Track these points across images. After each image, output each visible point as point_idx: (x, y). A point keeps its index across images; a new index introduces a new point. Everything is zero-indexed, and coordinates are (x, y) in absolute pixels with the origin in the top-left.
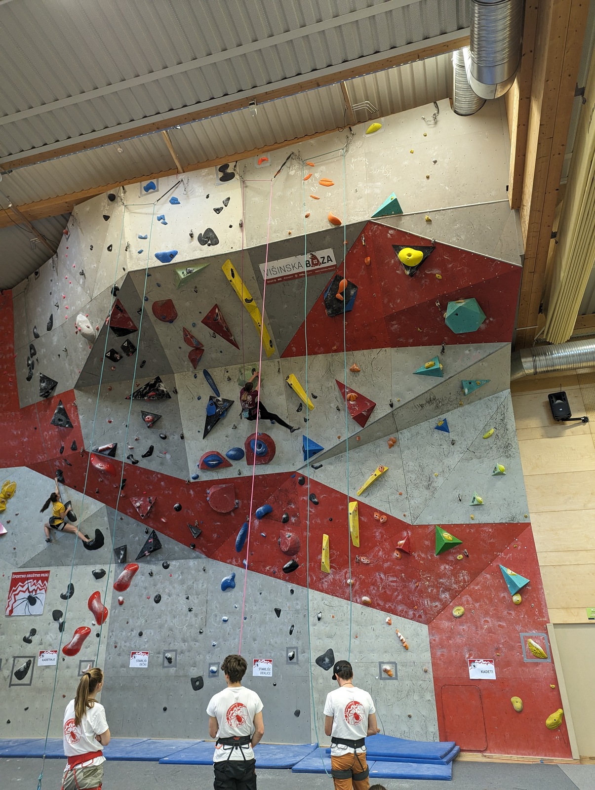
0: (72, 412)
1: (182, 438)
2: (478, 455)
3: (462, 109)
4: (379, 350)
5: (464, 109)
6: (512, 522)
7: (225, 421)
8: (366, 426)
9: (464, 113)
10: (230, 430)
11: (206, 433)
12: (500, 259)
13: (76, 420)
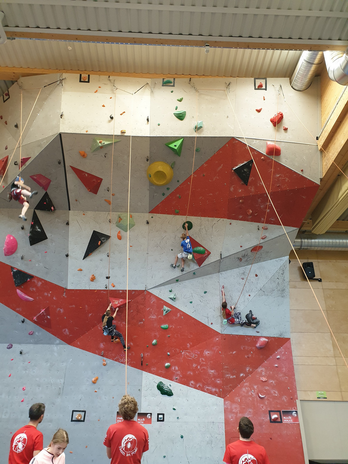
1: (67, 256)
2: (266, 293)
3: (297, 86)
4: (219, 219)
5: (298, 87)
6: (280, 337)
7: (101, 249)
8: (202, 266)
9: (297, 89)
10: (104, 256)
11: (86, 255)
12: (308, 178)
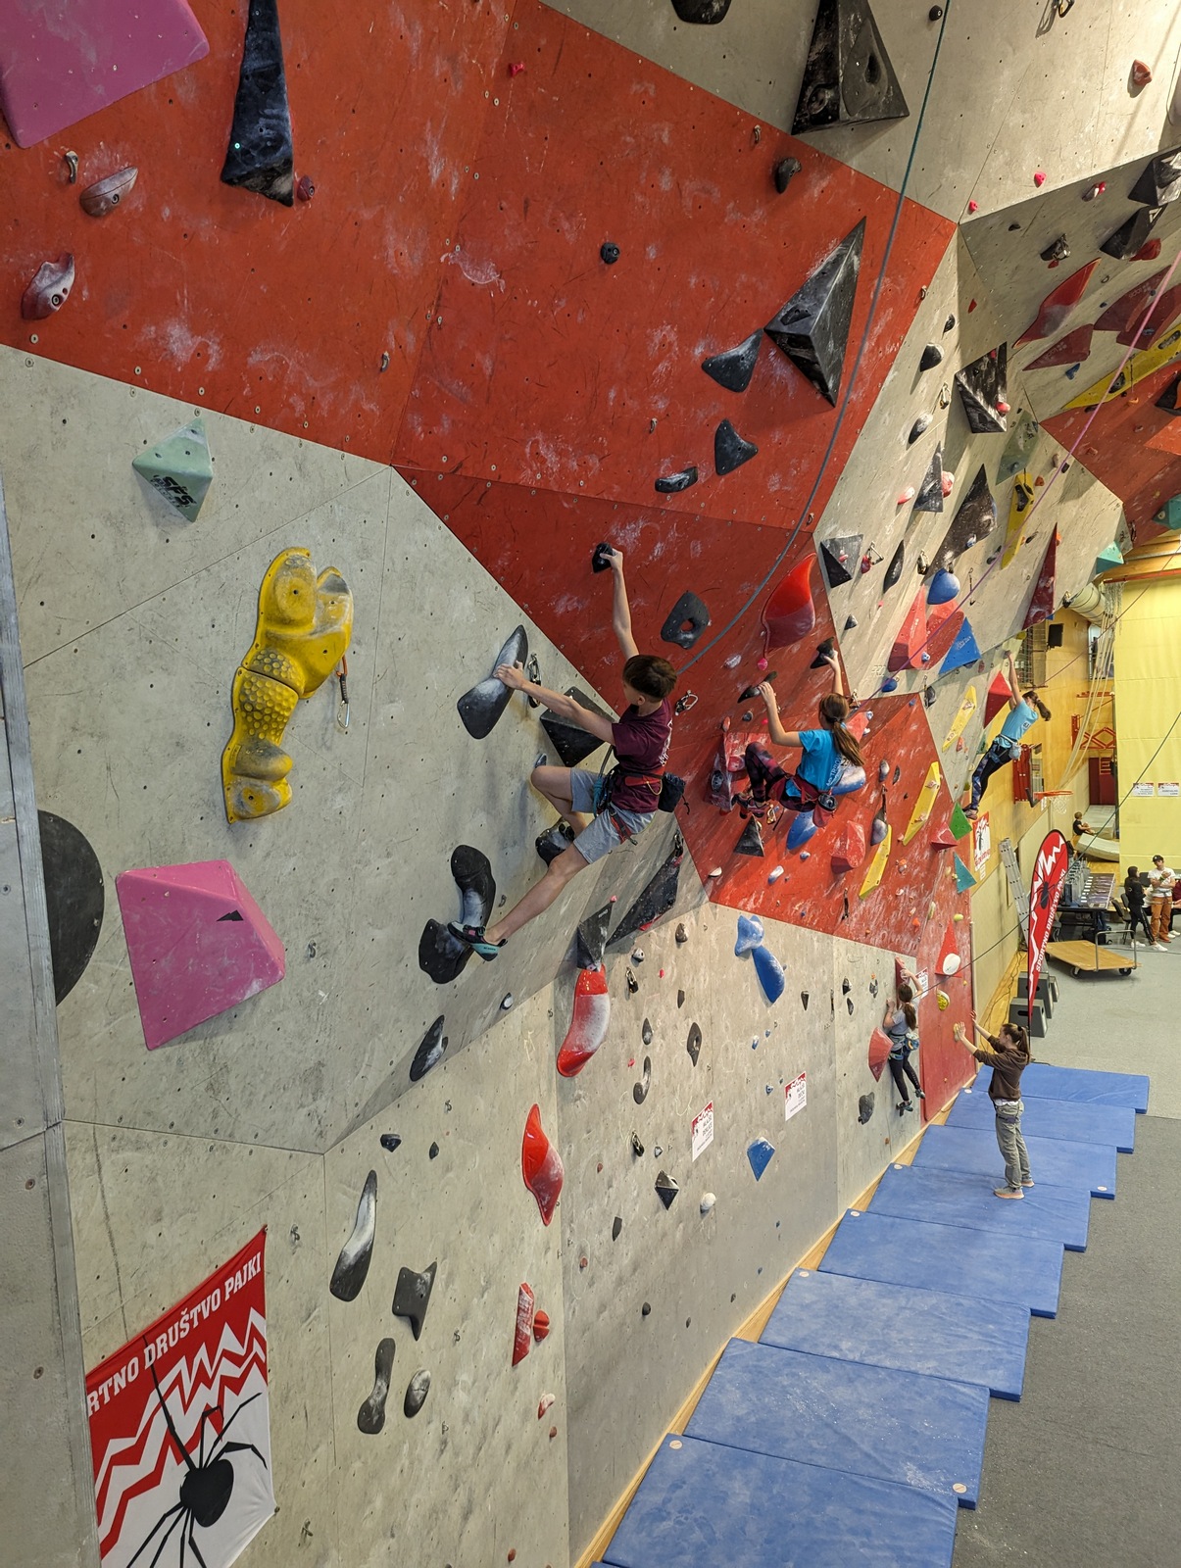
0: (878, 330)
13: (868, 377)
